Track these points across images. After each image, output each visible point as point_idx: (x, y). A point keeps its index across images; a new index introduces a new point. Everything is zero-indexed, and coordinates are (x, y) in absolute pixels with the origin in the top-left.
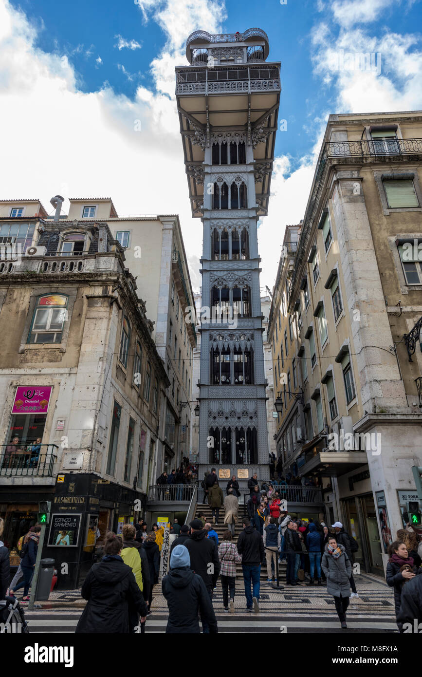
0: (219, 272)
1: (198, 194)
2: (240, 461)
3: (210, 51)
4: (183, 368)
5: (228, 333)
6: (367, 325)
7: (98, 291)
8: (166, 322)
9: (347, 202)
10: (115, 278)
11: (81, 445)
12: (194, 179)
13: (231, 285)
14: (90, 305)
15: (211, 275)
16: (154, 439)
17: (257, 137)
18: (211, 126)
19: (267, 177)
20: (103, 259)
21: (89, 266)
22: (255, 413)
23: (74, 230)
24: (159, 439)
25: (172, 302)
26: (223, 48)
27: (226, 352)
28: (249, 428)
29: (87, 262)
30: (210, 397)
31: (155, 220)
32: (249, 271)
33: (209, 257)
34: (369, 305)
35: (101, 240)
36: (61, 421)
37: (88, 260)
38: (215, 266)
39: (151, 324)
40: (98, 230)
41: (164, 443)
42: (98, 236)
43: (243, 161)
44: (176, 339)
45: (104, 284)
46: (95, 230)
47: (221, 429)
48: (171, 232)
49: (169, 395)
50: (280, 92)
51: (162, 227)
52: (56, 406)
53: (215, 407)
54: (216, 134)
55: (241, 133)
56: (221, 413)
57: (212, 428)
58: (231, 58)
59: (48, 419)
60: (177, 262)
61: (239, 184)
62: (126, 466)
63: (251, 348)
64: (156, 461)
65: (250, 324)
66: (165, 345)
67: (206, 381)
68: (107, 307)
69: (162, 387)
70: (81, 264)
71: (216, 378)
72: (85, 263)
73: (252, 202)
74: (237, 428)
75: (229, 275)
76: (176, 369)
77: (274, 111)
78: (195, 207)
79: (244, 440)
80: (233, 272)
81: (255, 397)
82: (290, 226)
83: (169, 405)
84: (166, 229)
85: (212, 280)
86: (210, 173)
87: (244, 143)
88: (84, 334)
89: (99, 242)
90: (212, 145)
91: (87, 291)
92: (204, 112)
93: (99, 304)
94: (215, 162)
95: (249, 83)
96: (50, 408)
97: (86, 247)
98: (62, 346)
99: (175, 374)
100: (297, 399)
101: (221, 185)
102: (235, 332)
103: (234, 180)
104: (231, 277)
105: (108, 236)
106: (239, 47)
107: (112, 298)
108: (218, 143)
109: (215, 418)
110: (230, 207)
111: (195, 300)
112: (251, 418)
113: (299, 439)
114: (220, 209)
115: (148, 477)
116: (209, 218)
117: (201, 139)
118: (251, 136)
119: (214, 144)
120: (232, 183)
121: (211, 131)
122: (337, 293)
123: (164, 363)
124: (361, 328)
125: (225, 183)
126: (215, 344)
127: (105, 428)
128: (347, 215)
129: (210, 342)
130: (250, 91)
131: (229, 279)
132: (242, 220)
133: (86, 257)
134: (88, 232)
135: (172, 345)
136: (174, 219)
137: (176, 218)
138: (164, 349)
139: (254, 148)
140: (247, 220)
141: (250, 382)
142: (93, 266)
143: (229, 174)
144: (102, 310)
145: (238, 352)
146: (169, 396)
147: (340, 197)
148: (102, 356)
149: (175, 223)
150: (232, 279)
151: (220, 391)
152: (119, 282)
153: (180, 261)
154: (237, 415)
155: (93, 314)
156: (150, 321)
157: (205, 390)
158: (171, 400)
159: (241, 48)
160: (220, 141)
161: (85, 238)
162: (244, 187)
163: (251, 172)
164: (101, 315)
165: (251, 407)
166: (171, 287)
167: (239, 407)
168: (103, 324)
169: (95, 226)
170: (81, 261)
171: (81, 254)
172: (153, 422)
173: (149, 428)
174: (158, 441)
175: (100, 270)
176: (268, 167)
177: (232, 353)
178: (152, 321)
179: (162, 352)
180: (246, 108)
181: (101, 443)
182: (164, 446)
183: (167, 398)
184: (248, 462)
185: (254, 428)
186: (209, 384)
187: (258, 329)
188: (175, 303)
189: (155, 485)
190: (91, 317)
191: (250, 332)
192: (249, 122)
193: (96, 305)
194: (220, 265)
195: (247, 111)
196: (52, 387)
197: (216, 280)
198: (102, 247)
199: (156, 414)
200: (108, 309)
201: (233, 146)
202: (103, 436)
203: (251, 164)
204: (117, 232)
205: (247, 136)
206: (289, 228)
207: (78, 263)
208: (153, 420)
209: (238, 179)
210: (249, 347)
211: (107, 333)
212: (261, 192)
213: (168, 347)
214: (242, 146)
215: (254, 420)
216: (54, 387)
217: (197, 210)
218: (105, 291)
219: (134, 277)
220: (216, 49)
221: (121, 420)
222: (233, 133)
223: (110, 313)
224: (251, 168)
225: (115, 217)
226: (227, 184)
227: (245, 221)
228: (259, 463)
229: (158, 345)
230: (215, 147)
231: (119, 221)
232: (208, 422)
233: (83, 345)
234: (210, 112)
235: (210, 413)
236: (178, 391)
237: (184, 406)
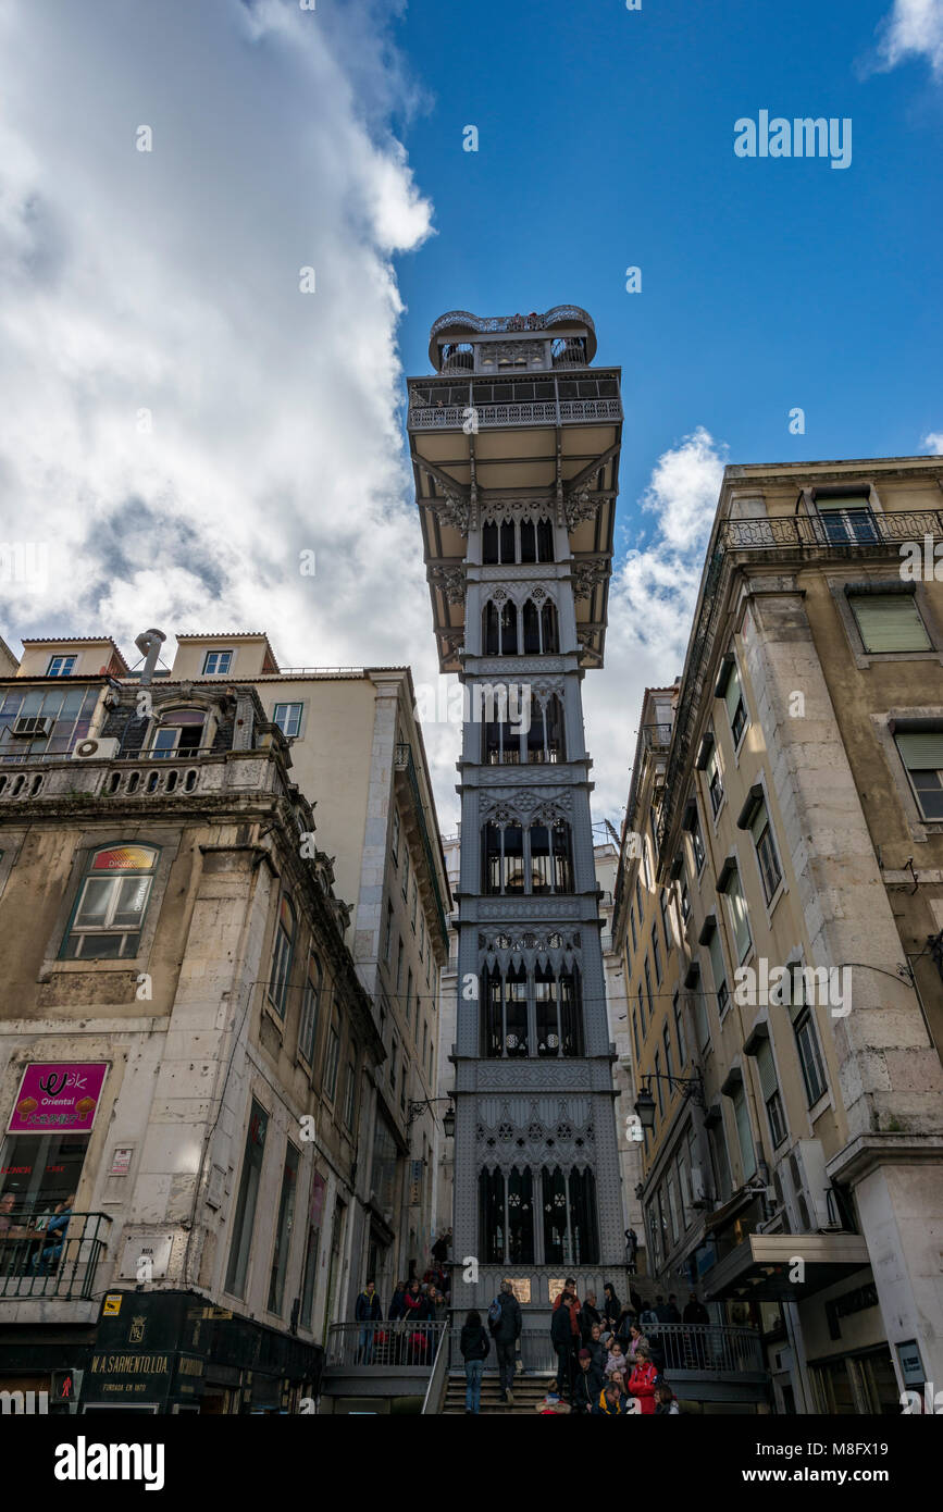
0: (498, 791)
1: (454, 623)
2: (555, 1257)
3: (477, 348)
4: (417, 1016)
5: (522, 930)
6: (840, 914)
7: (228, 836)
8: (379, 906)
9: (775, 641)
10: (268, 807)
11: (168, 1214)
12: (444, 594)
13: (525, 820)
14: (208, 869)
15: (482, 798)
16: (346, 1197)
17: (576, 510)
18: (480, 489)
19: (600, 588)
20: (242, 764)
21: (211, 781)
22: (590, 1130)
23: (184, 703)
24: (357, 1196)
25: (392, 859)
26: (504, 342)
27: (517, 977)
28: (575, 1170)
29: (206, 772)
30: (482, 1090)
31: (360, 678)
32: (567, 789)
33: (476, 759)
34: (843, 866)
35: (241, 723)
36: (124, 1152)
37: (210, 766)
38: (490, 776)
39: (345, 910)
40: (235, 702)
41: (367, 1207)
42: (234, 715)
43: (547, 557)
44: (401, 945)
45: (242, 819)
46: (228, 703)
47: (506, 1170)
48: (394, 703)
49: (382, 1082)
50: (621, 423)
51: (373, 693)
52: (114, 1114)
53: (491, 1114)
54: (490, 504)
55: (543, 502)
56: (506, 1129)
57: (485, 1170)
58: (521, 360)
59: (93, 1146)
60: (407, 768)
61: (539, 604)
62: (275, 1270)
63: (576, 967)
64: (349, 1258)
65: (571, 909)
66: (376, 960)
67: (471, 1048)
68: (246, 872)
69: (366, 1062)
70: (192, 775)
71: (495, 1041)
72: (203, 774)
73: (569, 640)
74: (545, 1169)
75: (522, 797)
76: (401, 1018)
77: (611, 459)
78: (446, 650)
79: (564, 1200)
80: (529, 790)
81: (588, 1089)
82: (653, 690)
83: (382, 1106)
84: (382, 697)
85: (483, 808)
86: (478, 582)
87: (549, 521)
88: (191, 934)
89: (236, 726)
90: (482, 526)
91: (203, 836)
92: (466, 463)
93: (229, 867)
94: (489, 559)
95: (558, 406)
96: (99, 1119)
97: (207, 740)
98: (138, 963)
99: (398, 1031)
100: (689, 1094)
101: (502, 605)
102: (536, 930)
103: (529, 595)
104: (525, 802)
105: (255, 715)
106: (536, 341)
107: (258, 851)
108: (494, 522)
109: (491, 1142)
110: (521, 650)
111: (445, 853)
112: (580, 1142)
113: (697, 1198)
114: (500, 654)
115: (328, 1300)
116: (476, 673)
117: (459, 514)
118: (565, 508)
119: (486, 523)
120: (525, 602)
121: (479, 498)
122: (766, 838)
123: (372, 1004)
124: (827, 922)
125: (510, 601)
126: (491, 957)
127: (226, 1170)
128: (777, 667)
129: (480, 952)
130: (559, 421)
131: (522, 807)
132: (548, 678)
133: (205, 761)
134: (212, 706)
135: (392, 959)
136: (401, 676)
137: (404, 673)
138: (373, 969)
139: (569, 531)
140: (559, 678)
141: (575, 1050)
142: (219, 781)
143: (519, 583)
144: (234, 879)
145: (545, 977)
146: (382, 1087)
147: (759, 630)
148: (228, 989)
149: (402, 685)
150: (529, 807)
151: (504, 1073)
152: (277, 816)
153: (412, 767)
154: (546, 1136)
155: (213, 890)
156: (341, 905)
157: (467, 1070)
158: (388, 1098)
159: (540, 342)
160: (499, 517)
161: (206, 719)
162: (550, 609)
163: (566, 578)
164: (231, 890)
165: (577, 1113)
166: (392, 823)
167: (549, 1114)
168: (234, 914)
169: (228, 693)
170: (193, 769)
171: (195, 753)
172: (343, 1153)
173: (333, 1169)
174: (353, 1202)
175: (235, 788)
176: (601, 568)
177: (530, 980)
178: (347, 904)
179: (367, 975)
180: (551, 453)
181: (215, 1210)
182: (369, 1216)
183: (379, 1092)
184: (576, 1262)
185: (588, 1170)
186: (478, 1056)
187: (591, 922)
188: (400, 862)
189: (343, 1320)
190: (208, 896)
191: (573, 929)
192: (559, 481)
193: (222, 869)
194: (501, 775)
195: (555, 459)
196: (108, 1066)
197: (493, 808)
198: (241, 737)
199: (350, 1132)
200: (248, 878)
201: (527, 527)
202: (221, 1191)
203: (565, 562)
204: (277, 705)
205: (555, 507)
206: (652, 694)
207: (186, 774)
208: (344, 1149)
209: (539, 592)
210: (570, 966)
211: (243, 933)
212: (587, 619)
213: (383, 965)
214: (546, 529)
215: (586, 1147)
216: (111, 1067)
217: (450, 659)
218: (244, 835)
219: (310, 803)
220: (488, 343)
221: (265, 1152)
222: (526, 503)
223: (253, 886)
224: (566, 571)
225: (273, 673)
226: (514, 602)
227: (553, 681)
228: (601, 1263)
229: (361, 960)
230: (489, 530)
231: (281, 680)
232: (476, 1153)
233: (186, 963)
234: (478, 462)
235: (481, 1130)
236: (404, 1072)
237: (419, 1112)
